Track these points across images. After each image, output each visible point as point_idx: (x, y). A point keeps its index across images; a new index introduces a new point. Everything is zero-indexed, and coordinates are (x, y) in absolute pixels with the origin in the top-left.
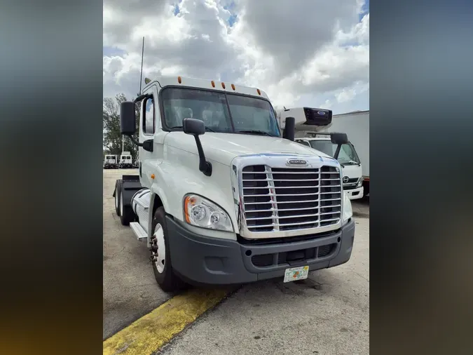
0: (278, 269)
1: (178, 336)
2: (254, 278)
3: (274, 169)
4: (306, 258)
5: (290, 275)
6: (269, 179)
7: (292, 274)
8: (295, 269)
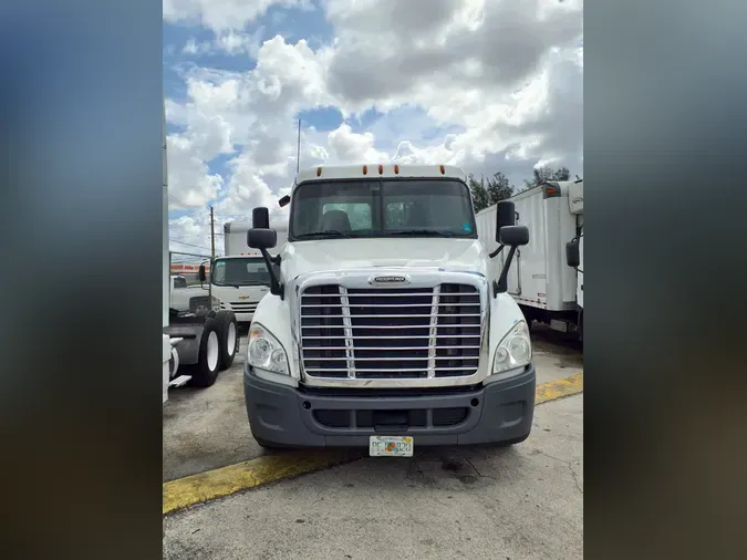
0: (358, 435)
1: (222, 498)
2: (321, 442)
3: (350, 291)
4: (408, 424)
5: (378, 446)
6: (345, 305)
7: (383, 446)
8: (388, 439)
